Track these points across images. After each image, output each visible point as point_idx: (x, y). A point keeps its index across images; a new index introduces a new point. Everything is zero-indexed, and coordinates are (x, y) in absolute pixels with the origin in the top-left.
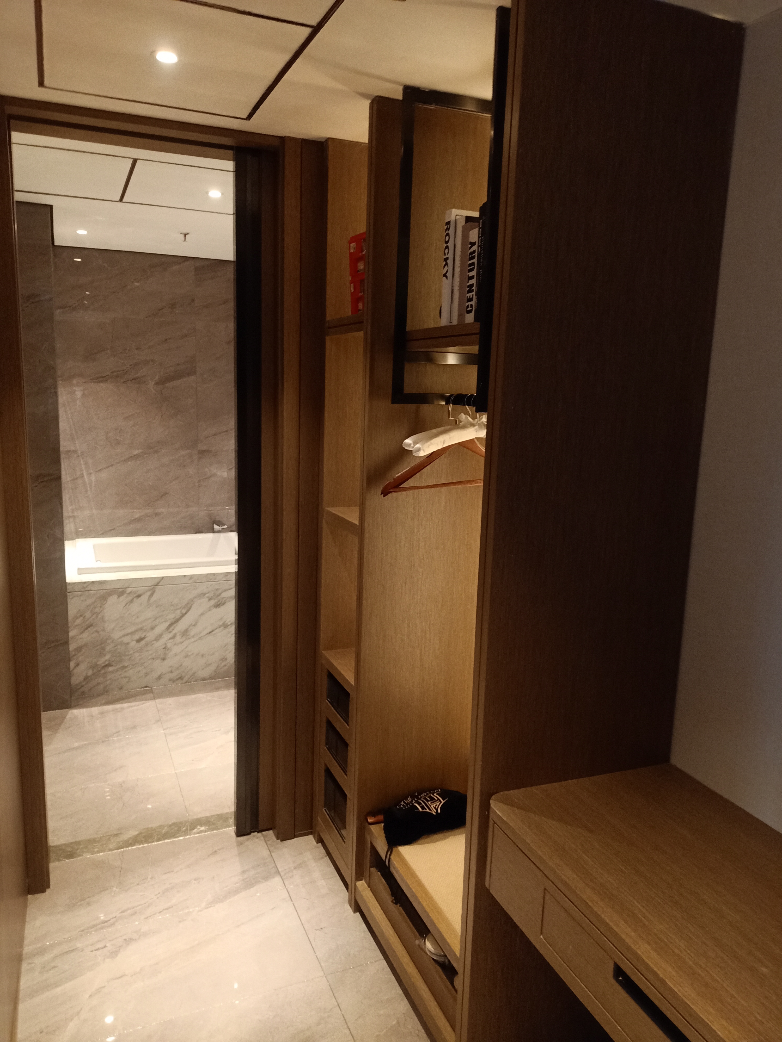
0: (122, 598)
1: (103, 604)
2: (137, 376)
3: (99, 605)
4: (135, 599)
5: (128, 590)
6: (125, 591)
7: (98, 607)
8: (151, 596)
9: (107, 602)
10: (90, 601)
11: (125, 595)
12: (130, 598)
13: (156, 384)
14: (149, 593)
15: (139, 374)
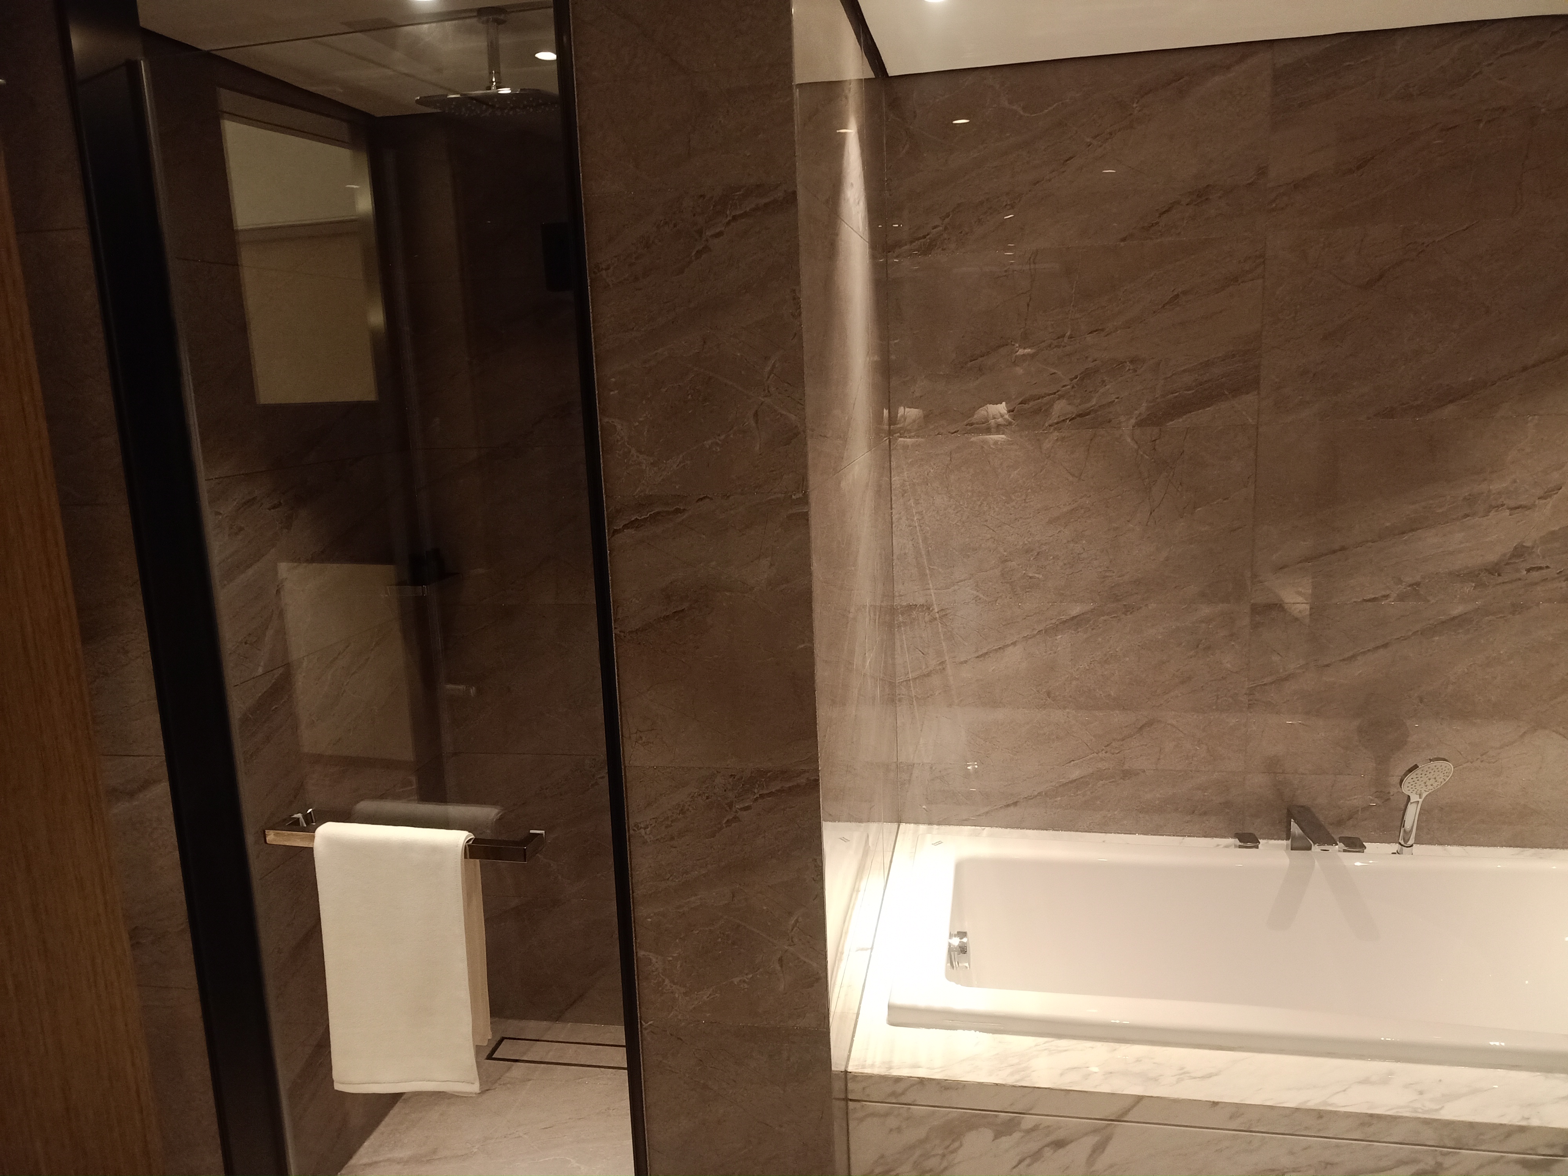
0: (1006, 1142)
1: (951, 1149)
2: (1088, 405)
3: (940, 1152)
4: (1048, 1152)
5: (1028, 1121)
6: (1019, 1123)
7: (934, 1156)
8: (1099, 1149)
9: (961, 1145)
10: (913, 1135)
11: (1017, 1135)
12: (1033, 1146)
13: (1140, 424)
14: (1090, 1141)
15: (1094, 402)
